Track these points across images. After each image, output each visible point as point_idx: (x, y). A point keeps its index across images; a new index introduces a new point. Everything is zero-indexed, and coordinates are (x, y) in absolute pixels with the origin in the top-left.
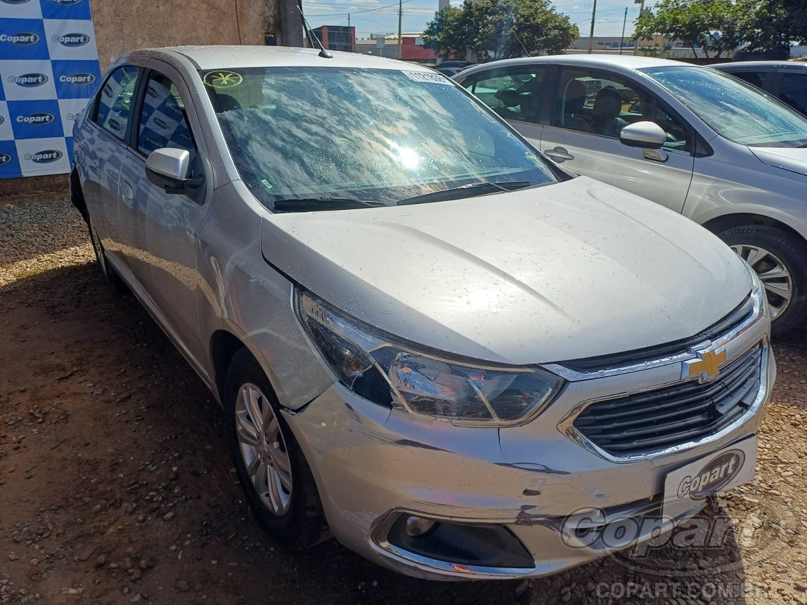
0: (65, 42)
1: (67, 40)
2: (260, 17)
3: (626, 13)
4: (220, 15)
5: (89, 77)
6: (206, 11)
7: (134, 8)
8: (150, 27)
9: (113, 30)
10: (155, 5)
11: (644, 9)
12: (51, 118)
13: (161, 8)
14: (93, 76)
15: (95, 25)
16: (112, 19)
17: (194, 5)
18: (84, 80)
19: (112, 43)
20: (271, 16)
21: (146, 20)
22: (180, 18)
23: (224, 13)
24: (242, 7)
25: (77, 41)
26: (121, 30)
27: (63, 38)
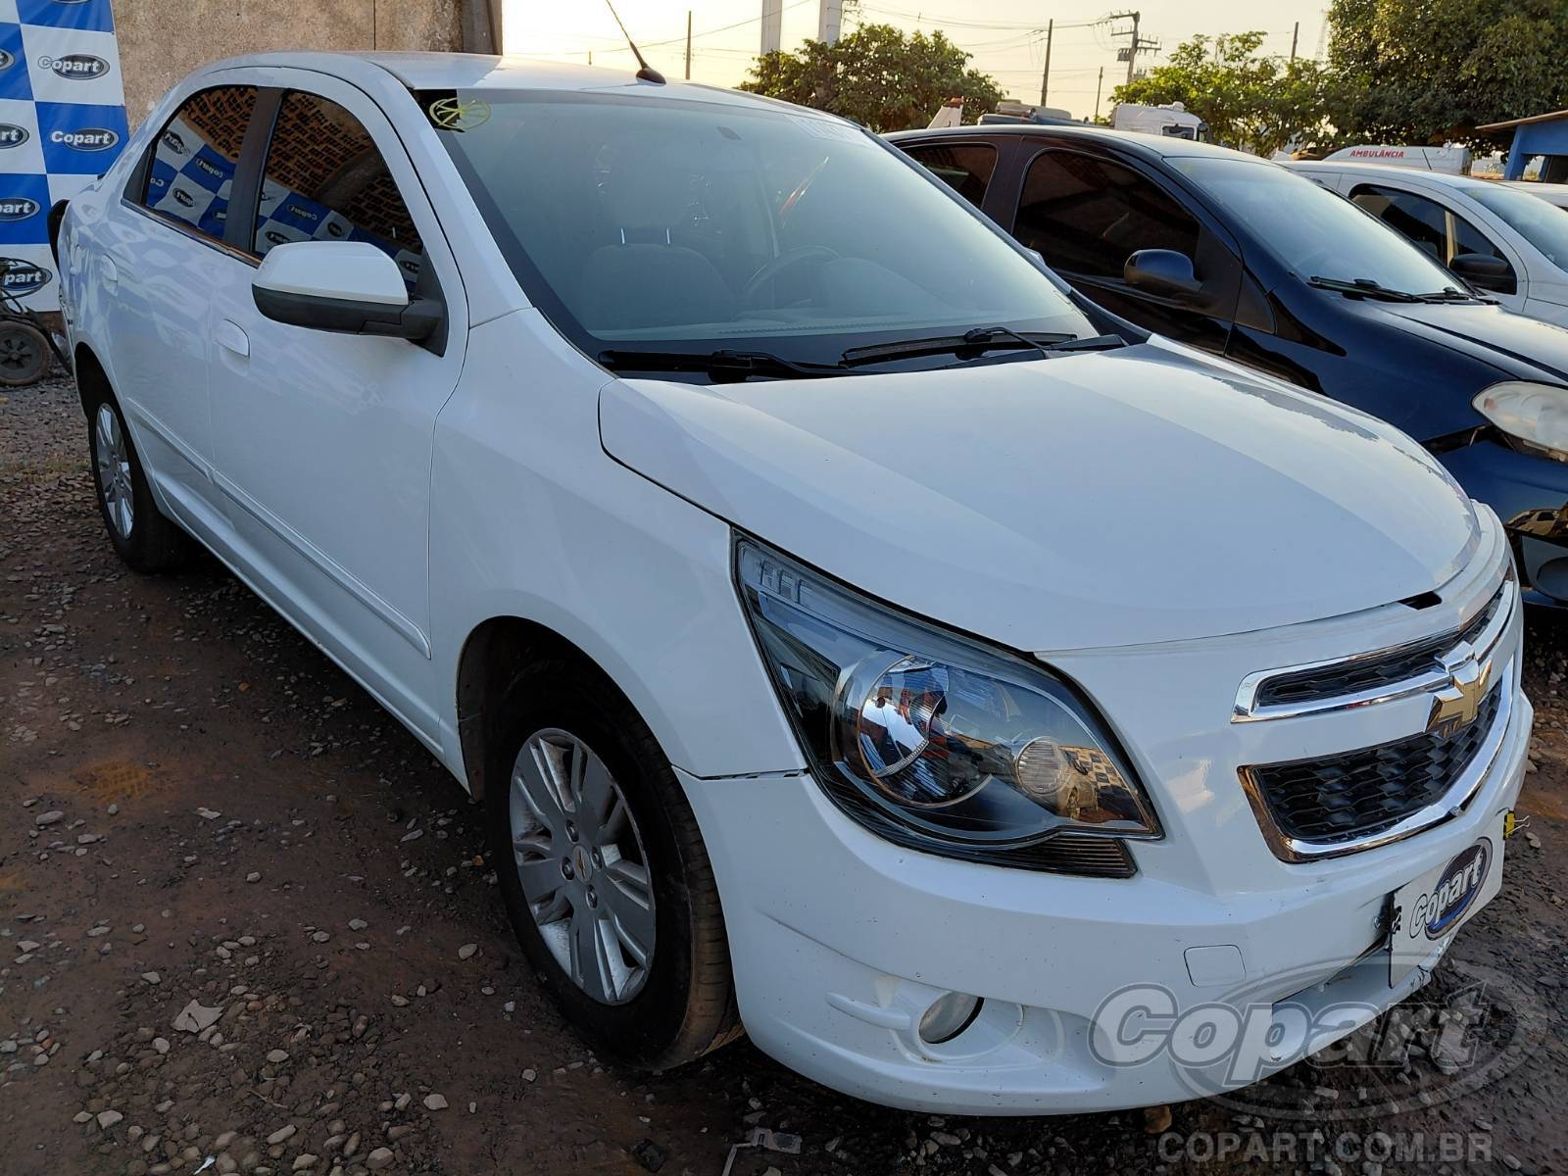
0: (64, 71)
1: (68, 66)
2: (425, 42)
3: (1101, 77)
4: (351, 34)
5: (106, 137)
6: (327, 25)
7: (195, 14)
8: (223, 49)
9: (153, 53)
10: (234, 12)
11: (1135, 71)
12: (32, 207)
13: (245, 18)
14: (115, 135)
15: (122, 41)
16: (153, 34)
17: (305, 14)
18: (97, 142)
19: (151, 76)
20: (445, 39)
21: (216, 38)
22: (278, 37)
23: (359, 31)
24: (394, 21)
25: (86, 69)
26: (169, 53)
27: (60, 63)
